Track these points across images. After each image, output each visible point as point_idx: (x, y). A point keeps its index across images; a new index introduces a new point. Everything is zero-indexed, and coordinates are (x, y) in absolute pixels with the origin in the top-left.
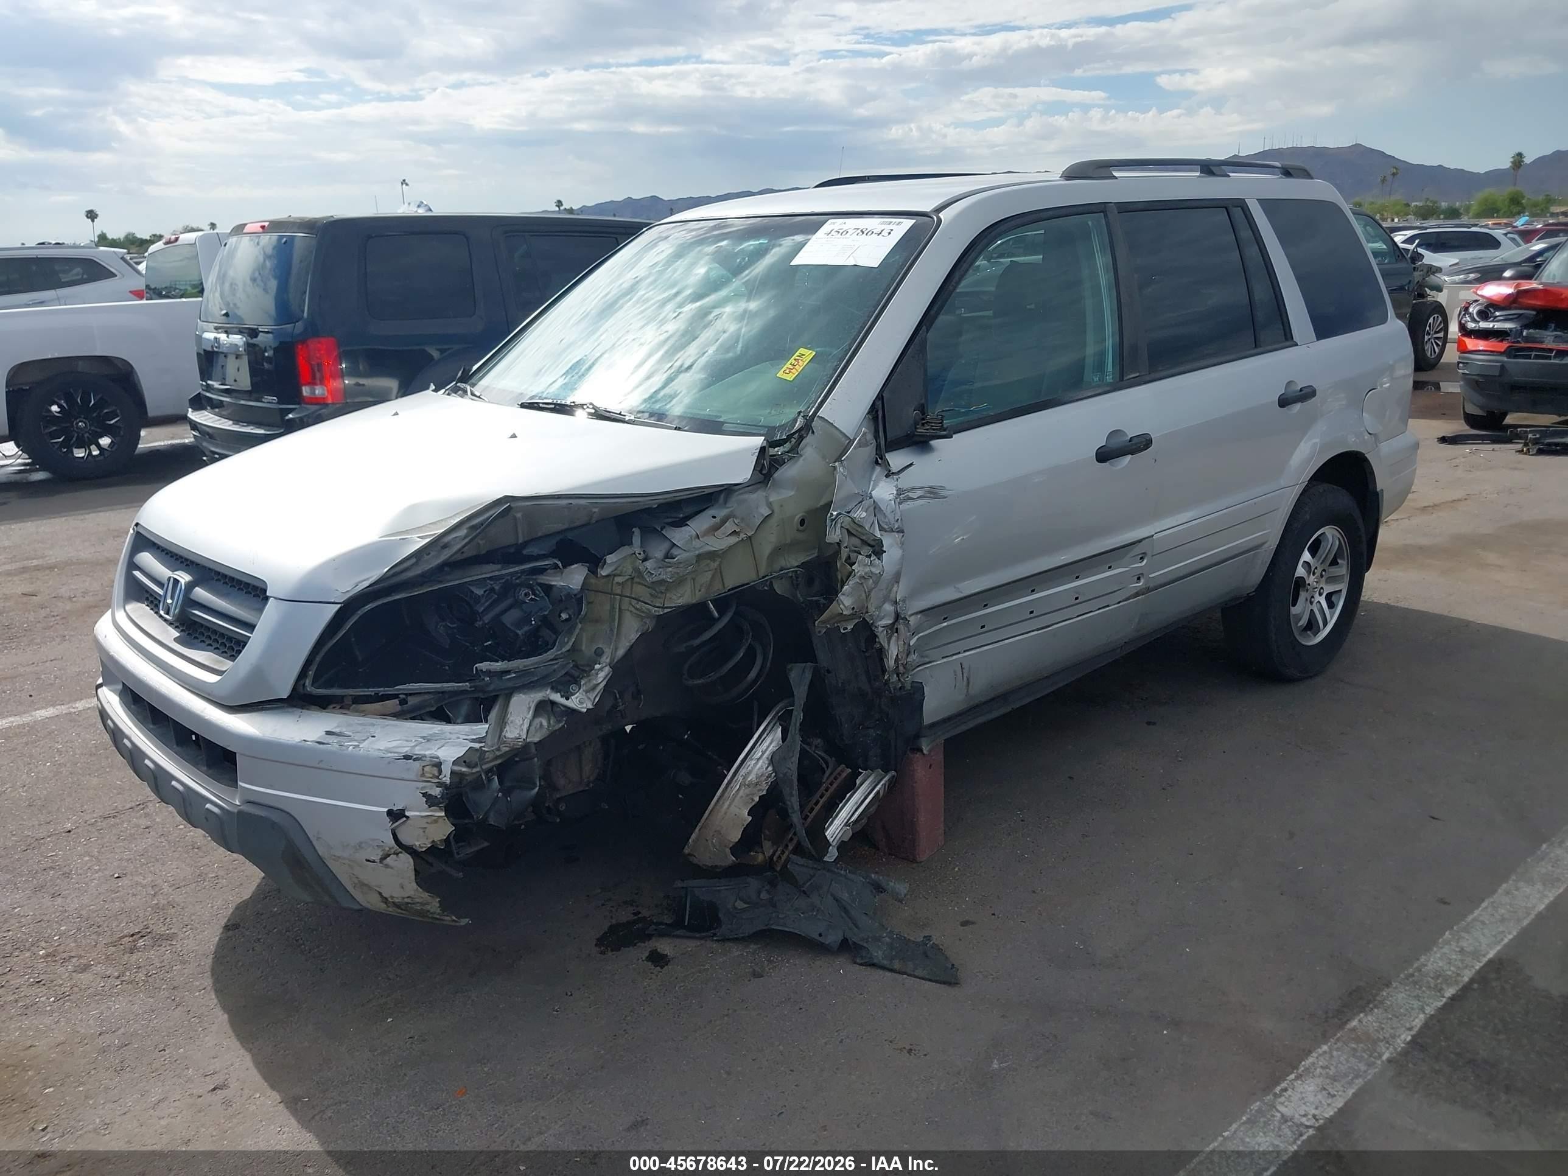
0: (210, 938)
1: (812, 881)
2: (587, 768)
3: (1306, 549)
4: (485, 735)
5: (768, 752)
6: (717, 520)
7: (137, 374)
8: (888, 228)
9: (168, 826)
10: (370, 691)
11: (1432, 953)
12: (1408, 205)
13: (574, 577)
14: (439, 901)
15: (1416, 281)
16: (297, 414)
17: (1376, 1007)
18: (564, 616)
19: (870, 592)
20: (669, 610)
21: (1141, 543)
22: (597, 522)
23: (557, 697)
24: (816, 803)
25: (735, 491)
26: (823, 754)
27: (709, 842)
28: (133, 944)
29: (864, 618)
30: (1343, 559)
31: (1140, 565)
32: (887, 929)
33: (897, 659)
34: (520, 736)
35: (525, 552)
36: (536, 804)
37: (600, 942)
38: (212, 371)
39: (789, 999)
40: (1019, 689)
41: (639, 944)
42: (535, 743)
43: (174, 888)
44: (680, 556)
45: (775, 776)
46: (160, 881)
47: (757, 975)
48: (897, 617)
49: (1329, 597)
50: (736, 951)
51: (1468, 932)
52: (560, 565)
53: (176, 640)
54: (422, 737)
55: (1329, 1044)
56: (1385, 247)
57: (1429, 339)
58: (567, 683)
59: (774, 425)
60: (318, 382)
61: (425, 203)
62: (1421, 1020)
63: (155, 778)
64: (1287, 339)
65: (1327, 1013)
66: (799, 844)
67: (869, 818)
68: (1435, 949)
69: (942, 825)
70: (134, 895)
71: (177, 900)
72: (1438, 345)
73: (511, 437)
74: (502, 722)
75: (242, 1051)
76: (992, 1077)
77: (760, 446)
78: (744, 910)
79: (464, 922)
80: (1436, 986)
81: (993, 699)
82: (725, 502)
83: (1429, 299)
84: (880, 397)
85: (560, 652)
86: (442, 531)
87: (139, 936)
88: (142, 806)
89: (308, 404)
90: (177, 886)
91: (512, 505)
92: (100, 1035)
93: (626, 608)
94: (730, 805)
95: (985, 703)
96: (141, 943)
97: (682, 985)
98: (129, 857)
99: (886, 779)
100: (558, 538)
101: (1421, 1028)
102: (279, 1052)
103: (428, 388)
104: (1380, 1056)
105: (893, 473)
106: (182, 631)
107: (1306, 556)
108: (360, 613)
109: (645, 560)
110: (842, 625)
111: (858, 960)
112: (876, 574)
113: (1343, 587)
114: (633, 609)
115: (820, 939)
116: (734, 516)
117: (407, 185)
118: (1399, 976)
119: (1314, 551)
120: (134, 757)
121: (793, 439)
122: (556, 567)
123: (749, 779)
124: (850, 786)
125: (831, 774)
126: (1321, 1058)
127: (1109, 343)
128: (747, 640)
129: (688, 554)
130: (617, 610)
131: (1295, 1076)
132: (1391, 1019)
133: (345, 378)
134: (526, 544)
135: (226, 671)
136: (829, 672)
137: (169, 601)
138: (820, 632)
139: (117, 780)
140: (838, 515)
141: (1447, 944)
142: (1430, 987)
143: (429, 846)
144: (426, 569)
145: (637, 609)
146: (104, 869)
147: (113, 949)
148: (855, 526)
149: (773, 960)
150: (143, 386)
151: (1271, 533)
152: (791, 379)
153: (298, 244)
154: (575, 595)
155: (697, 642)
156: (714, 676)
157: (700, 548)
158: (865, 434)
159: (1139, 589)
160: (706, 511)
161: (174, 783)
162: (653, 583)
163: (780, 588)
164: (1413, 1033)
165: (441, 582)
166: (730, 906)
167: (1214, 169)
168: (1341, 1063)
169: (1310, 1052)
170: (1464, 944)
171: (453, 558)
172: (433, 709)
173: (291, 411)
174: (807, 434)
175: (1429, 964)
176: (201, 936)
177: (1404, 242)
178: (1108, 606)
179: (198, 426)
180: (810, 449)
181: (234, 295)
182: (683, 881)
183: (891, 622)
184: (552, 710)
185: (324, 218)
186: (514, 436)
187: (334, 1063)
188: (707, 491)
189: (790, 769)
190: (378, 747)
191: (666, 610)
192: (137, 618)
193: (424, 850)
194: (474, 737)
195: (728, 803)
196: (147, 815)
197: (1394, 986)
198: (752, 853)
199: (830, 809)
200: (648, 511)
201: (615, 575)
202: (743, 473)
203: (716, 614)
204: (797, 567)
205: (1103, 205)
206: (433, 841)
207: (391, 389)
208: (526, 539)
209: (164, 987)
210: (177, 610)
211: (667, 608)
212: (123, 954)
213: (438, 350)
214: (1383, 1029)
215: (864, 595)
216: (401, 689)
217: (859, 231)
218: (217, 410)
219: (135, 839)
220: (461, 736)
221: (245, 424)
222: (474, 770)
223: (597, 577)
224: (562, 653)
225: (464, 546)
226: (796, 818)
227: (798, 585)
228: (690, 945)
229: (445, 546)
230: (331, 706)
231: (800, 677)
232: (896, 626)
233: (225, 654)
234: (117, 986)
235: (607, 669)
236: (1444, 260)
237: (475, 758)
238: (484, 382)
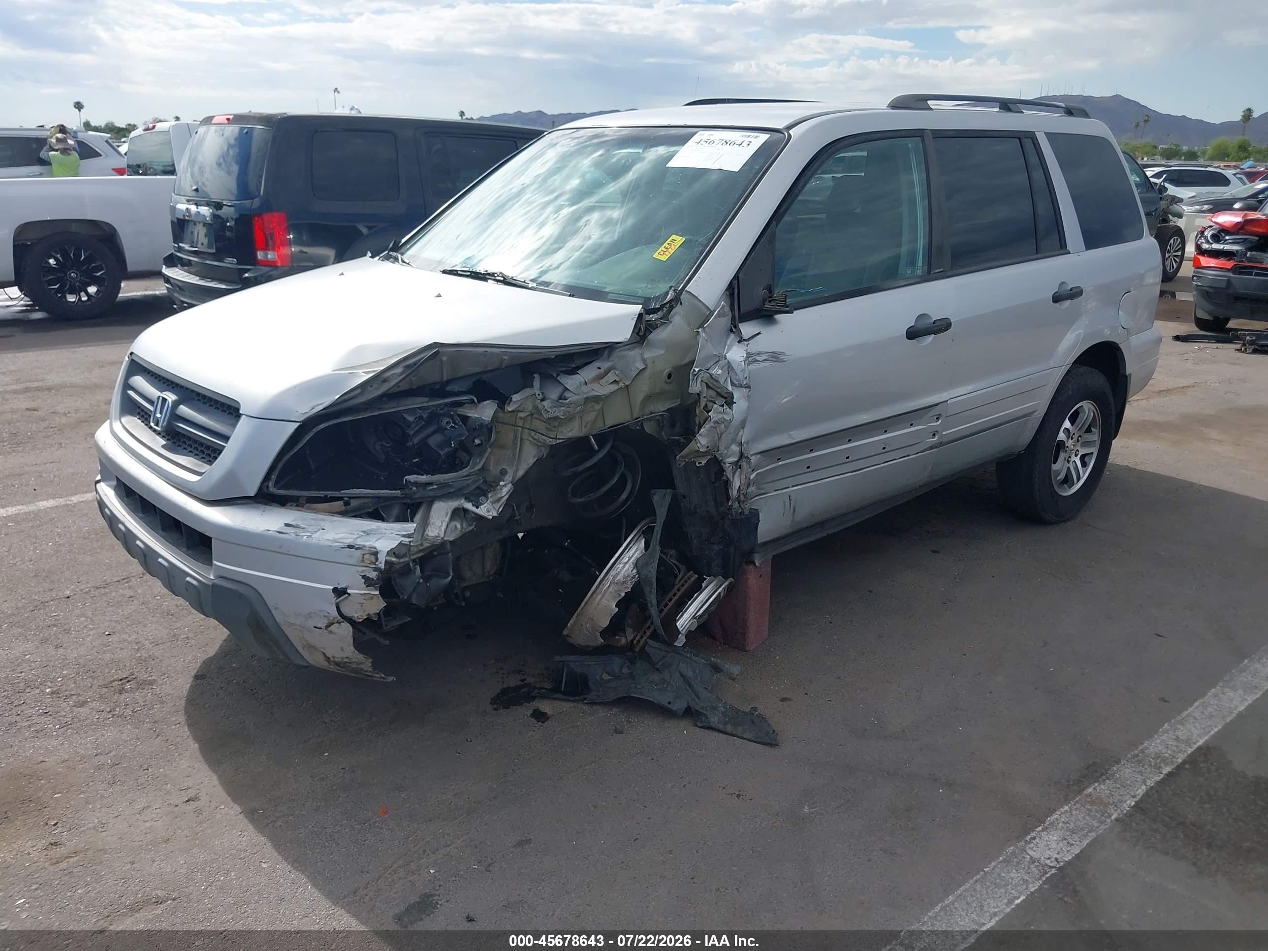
0: (183, 685)
1: (664, 661)
2: (488, 565)
3: (1067, 419)
4: (413, 532)
5: (633, 559)
6: (602, 371)
7: (119, 236)
8: (747, 140)
9: (147, 596)
10: (321, 494)
11: (1154, 739)
12: (1155, 147)
13: (486, 411)
14: (372, 662)
15: (1162, 209)
16: (252, 273)
17: (1108, 778)
18: (477, 441)
19: (721, 434)
20: (561, 441)
21: (938, 407)
22: (506, 367)
23: (469, 506)
24: (670, 600)
25: (617, 348)
26: (676, 563)
27: (584, 626)
28: (121, 687)
29: (715, 456)
30: (1095, 427)
31: (935, 424)
32: (722, 701)
33: (739, 490)
34: (439, 535)
35: (448, 389)
36: (447, 591)
37: (494, 701)
38: (183, 235)
39: (644, 751)
40: (832, 519)
41: (525, 704)
42: (450, 542)
43: (153, 645)
44: (572, 398)
45: (638, 577)
46: (141, 639)
47: (618, 732)
48: (742, 456)
49: (1083, 458)
50: (602, 712)
51: (1183, 725)
52: (476, 400)
53: (163, 446)
54: (363, 531)
55: (1070, 805)
56: (1138, 179)
57: (1169, 257)
58: (478, 494)
59: (649, 296)
60: (270, 247)
61: (356, 107)
62: (1143, 790)
63: (145, 556)
64: (1061, 248)
65: (1069, 781)
66: (655, 630)
67: (709, 615)
68: (1156, 736)
69: (767, 623)
70: (121, 649)
71: (156, 654)
72: (1176, 261)
73: (437, 296)
74: (425, 524)
75: (210, 772)
76: (803, 819)
77: (638, 313)
78: (609, 681)
79: (390, 679)
80: (1156, 764)
81: (812, 526)
82: (609, 357)
83: (1171, 223)
84: (736, 277)
85: (473, 470)
86: (382, 368)
87: (126, 681)
88: (126, 580)
89: (262, 266)
90: (156, 643)
91: (440, 350)
92: (96, 756)
93: (526, 438)
94: (601, 599)
95: (807, 528)
96: (128, 686)
97: (559, 736)
98: (117, 619)
99: (726, 583)
100: (474, 379)
101: (1143, 796)
102: (239, 774)
103: (365, 255)
104: (1110, 816)
105: (744, 340)
106: (168, 440)
107: (1067, 424)
108: (315, 430)
109: (543, 400)
110: (697, 460)
111: (699, 724)
112: (727, 420)
113: (1095, 450)
114: (531, 439)
115: (670, 706)
116: (615, 369)
117: (338, 92)
118: (1127, 756)
119: (1073, 421)
120: (127, 539)
121: (665, 308)
122: (472, 402)
123: (617, 579)
124: (697, 588)
125: (683, 577)
126: (1063, 816)
127: (921, 243)
128: (620, 469)
129: (578, 397)
130: (519, 439)
131: (1042, 829)
132: (1119, 788)
133: (293, 246)
134: (449, 382)
135: (204, 473)
136: (684, 497)
137: (158, 415)
138: (680, 465)
139: (106, 559)
140: (699, 371)
141: (1165, 733)
142: (1151, 765)
143: (365, 618)
144: (369, 398)
145: (534, 439)
146: (97, 628)
147: (106, 690)
148: (712, 381)
149: (630, 721)
150: (124, 245)
151: (1040, 404)
152: (665, 260)
153: (255, 134)
154: (487, 425)
155: (581, 468)
156: (593, 496)
157: (588, 393)
158: (723, 306)
159: (933, 443)
160: (592, 364)
161: (160, 560)
162: (548, 418)
163: (648, 428)
164: (1136, 799)
165: (380, 409)
166: (598, 677)
167: (1011, 106)
168: (1079, 820)
169: (1055, 810)
170: (1179, 733)
171: (391, 390)
172: (371, 510)
173: (247, 271)
174: (677, 305)
175: (1151, 748)
176: (176, 683)
177: (1152, 177)
178: (908, 456)
179: (171, 280)
180: (678, 317)
181: (202, 176)
182: (561, 656)
183: (736, 460)
184: (465, 516)
185: (279, 114)
186: (439, 296)
187: (283, 785)
188: (595, 347)
189: (650, 572)
190: (327, 538)
191: (558, 441)
192: (130, 428)
193: (361, 620)
194: (405, 533)
195: (600, 597)
196: (130, 587)
197: (1122, 763)
198: (617, 637)
199: (681, 606)
200: (546, 361)
201: (518, 411)
202: (624, 334)
203: (596, 447)
204: (663, 412)
205: (921, 131)
206: (369, 614)
207: (329, 257)
208: (449, 379)
209: (147, 720)
210: (165, 424)
211: (559, 439)
212: (114, 695)
213: (366, 227)
214: (1113, 795)
215: (717, 436)
216: (345, 493)
217: (724, 142)
218: (186, 268)
219: (122, 605)
220: (394, 532)
221: (209, 280)
222: (402, 560)
223: (504, 412)
224: (474, 472)
225: (400, 381)
226: (654, 611)
227: (663, 426)
228: (566, 706)
229: (385, 381)
230: (289, 504)
231: (661, 501)
232: (739, 464)
233: (203, 460)
234: (109, 718)
235: (510, 485)
236: (1185, 193)
237: (403, 551)
238: (410, 252)
